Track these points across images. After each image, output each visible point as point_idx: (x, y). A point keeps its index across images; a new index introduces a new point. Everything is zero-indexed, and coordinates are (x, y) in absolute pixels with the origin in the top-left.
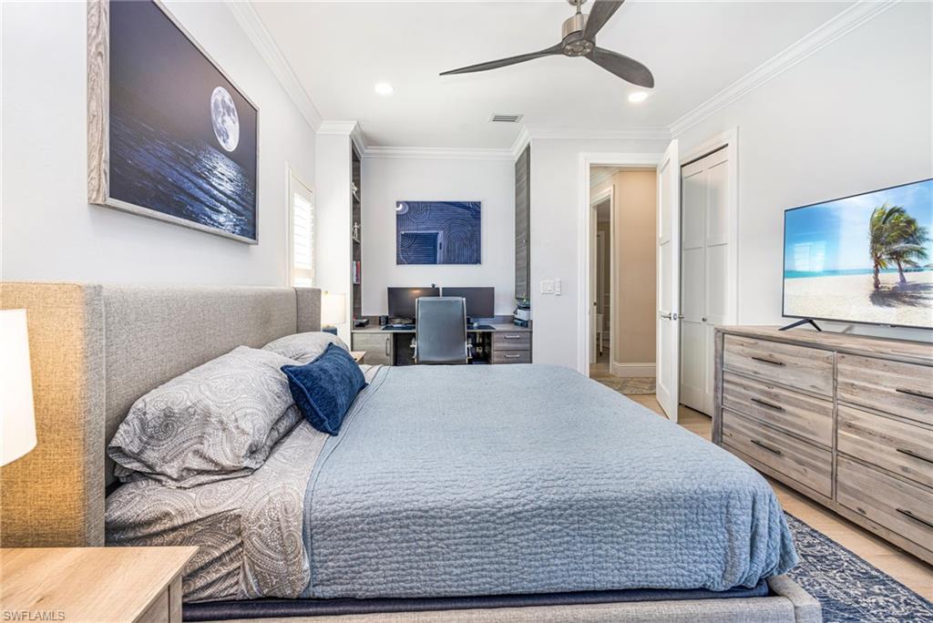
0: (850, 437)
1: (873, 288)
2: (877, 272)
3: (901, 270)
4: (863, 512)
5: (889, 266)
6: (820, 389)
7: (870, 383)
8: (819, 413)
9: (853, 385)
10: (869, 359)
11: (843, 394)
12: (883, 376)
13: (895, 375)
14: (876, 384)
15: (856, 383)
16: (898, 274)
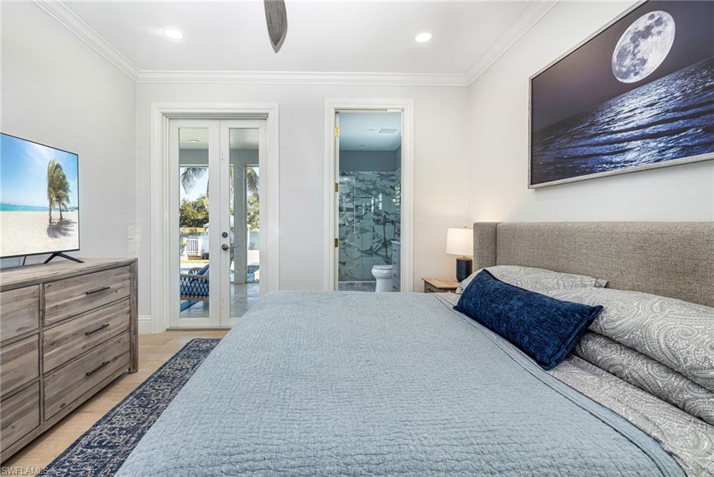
0: (53, 354)
1: (48, 223)
2: (50, 210)
3: (61, 211)
4: (64, 404)
5: (56, 207)
6: (28, 328)
7: (68, 298)
8: (26, 352)
9: (56, 306)
10: (66, 280)
11: (49, 319)
12: (75, 289)
13: (79, 286)
14: (71, 297)
15: (58, 303)
16: (59, 212)
